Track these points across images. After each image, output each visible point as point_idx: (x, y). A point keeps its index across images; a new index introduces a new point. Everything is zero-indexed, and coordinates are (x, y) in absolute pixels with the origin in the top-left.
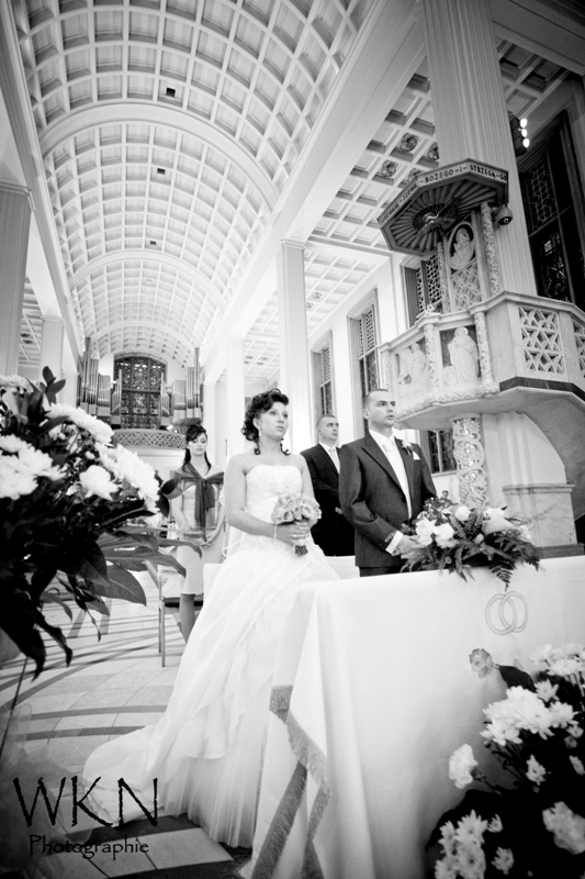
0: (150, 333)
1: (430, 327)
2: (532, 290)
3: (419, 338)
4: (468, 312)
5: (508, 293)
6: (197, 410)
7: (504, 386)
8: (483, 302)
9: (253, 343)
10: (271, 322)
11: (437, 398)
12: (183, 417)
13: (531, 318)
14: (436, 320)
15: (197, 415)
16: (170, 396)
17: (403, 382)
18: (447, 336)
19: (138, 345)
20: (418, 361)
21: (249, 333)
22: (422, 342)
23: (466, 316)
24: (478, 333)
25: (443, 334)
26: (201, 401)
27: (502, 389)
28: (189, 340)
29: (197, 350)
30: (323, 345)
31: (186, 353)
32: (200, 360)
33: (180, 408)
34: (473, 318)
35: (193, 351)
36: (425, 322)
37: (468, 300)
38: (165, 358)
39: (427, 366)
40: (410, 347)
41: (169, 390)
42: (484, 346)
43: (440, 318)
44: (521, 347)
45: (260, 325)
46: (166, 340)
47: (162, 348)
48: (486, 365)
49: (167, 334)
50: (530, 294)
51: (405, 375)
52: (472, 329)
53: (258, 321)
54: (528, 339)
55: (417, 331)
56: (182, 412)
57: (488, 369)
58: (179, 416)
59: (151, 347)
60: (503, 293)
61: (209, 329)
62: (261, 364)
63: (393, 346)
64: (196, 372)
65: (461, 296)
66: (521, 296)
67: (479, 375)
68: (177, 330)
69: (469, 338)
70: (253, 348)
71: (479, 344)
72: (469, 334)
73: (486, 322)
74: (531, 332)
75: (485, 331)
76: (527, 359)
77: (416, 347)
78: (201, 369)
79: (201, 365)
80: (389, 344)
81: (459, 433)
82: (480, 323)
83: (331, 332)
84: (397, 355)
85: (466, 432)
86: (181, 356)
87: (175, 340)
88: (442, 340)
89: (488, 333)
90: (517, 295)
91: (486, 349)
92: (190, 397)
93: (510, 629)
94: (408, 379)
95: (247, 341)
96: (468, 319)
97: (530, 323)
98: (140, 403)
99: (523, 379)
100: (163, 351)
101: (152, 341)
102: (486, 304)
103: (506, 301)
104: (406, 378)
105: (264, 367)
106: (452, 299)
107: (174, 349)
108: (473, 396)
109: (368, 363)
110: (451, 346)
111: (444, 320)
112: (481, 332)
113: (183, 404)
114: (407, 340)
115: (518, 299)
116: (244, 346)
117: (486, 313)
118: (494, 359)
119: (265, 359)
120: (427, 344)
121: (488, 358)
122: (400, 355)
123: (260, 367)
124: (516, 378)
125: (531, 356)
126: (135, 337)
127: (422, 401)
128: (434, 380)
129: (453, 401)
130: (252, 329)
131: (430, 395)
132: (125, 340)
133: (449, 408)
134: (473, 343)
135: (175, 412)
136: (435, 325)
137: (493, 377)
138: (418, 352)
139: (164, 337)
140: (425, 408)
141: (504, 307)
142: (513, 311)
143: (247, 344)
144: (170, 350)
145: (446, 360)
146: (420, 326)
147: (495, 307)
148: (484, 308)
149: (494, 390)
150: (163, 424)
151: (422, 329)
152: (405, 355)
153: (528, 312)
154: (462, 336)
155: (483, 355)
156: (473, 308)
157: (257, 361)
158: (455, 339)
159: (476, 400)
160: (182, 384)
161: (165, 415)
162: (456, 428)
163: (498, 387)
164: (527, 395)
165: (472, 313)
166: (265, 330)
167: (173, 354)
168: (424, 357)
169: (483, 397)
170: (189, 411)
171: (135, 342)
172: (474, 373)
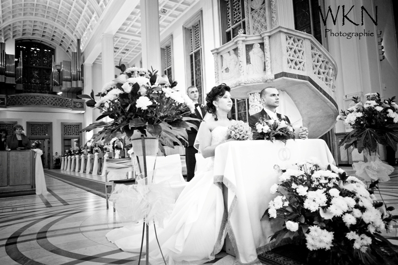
0: (43, 26)
1: (241, 42)
2: (293, 27)
3: (234, 47)
4: (261, 35)
5: (281, 27)
6: (80, 82)
7: (276, 76)
8: (268, 31)
9: (119, 39)
10: (132, 26)
11: (243, 81)
12: (69, 86)
13: (291, 41)
14: (244, 39)
15: (80, 85)
16: (59, 70)
17: (224, 71)
18: (249, 47)
19: (33, 34)
20: (233, 60)
21: (117, 32)
22: (236, 50)
23: (259, 38)
24: (265, 47)
25: (247, 46)
26: (82, 75)
27: (275, 78)
28: (72, 33)
29: (79, 41)
30: (167, 44)
31: (70, 42)
32: (81, 48)
33: (67, 80)
34: (263, 39)
35: (76, 41)
36: (238, 39)
37: (259, 28)
38: (54, 44)
39: (238, 63)
40: (229, 52)
41: (59, 68)
42: (268, 54)
43: (246, 37)
44: (286, 57)
45: (125, 27)
46: (55, 32)
47: (51, 37)
48: (268, 64)
49: (56, 28)
50: (291, 28)
51: (226, 68)
52: (262, 45)
53: (124, 24)
54: (289, 52)
55: (233, 43)
56: (69, 83)
57: (269, 67)
58: (66, 85)
59: (43, 36)
60: (279, 27)
61: (88, 27)
62: (124, 53)
63: (219, 51)
64: (79, 56)
65: (256, 24)
66: (288, 29)
67: (265, 70)
68: (64, 26)
69: (260, 50)
70: (119, 42)
71: (265, 53)
72: (261, 47)
73: (269, 41)
74: (291, 49)
75: (269, 46)
76: (288, 63)
77: (232, 52)
78: (82, 54)
79: (82, 52)
80: (217, 49)
81: (252, 100)
82: (266, 42)
83: (172, 35)
84: (222, 56)
85: (256, 100)
86: (67, 44)
87: (62, 32)
88: (246, 49)
89: (270, 48)
90: (285, 28)
91: (269, 56)
92: (74, 72)
93: (285, 159)
94: (227, 70)
95: (116, 37)
96: (260, 39)
97: (291, 44)
98: (36, 75)
99: (286, 73)
100: (52, 39)
101: (44, 32)
102: (270, 32)
103: (280, 31)
104: (226, 69)
105: (126, 55)
106: (251, 26)
107: (61, 39)
108: (261, 81)
109: (195, 57)
110: (251, 53)
111: (248, 39)
112: (267, 47)
113: (69, 77)
114: (227, 48)
115: (286, 31)
116: (114, 41)
117: (270, 37)
118: (273, 62)
119: (127, 50)
120: (239, 51)
121: (269, 61)
122: (223, 56)
123: (123, 55)
124: (283, 73)
125: (290, 61)
126: (32, 29)
127: (235, 83)
128: (242, 71)
129: (251, 83)
130: (120, 29)
131: (240, 80)
132: (24, 30)
133: (247, 87)
134: (262, 53)
135: (64, 82)
136: (243, 41)
137: (272, 71)
138: (233, 55)
139: (54, 30)
140: (236, 86)
141: (278, 34)
142: (283, 37)
143: (116, 39)
144: (58, 39)
145: (248, 61)
146: (235, 41)
147: (274, 34)
148: (269, 34)
149: (271, 79)
150: (54, 91)
151: (236, 43)
152: (226, 56)
153: (290, 38)
154: (257, 48)
155: (267, 59)
156: (263, 33)
157: (121, 51)
158: (253, 49)
159: (263, 83)
160: (68, 64)
161: (55, 84)
162: (251, 98)
163: (274, 77)
164: (287, 81)
165: (262, 36)
166: (128, 31)
167: (60, 42)
168: (236, 58)
169: (266, 81)
170: (74, 83)
171: (31, 32)
172: (262, 69)
